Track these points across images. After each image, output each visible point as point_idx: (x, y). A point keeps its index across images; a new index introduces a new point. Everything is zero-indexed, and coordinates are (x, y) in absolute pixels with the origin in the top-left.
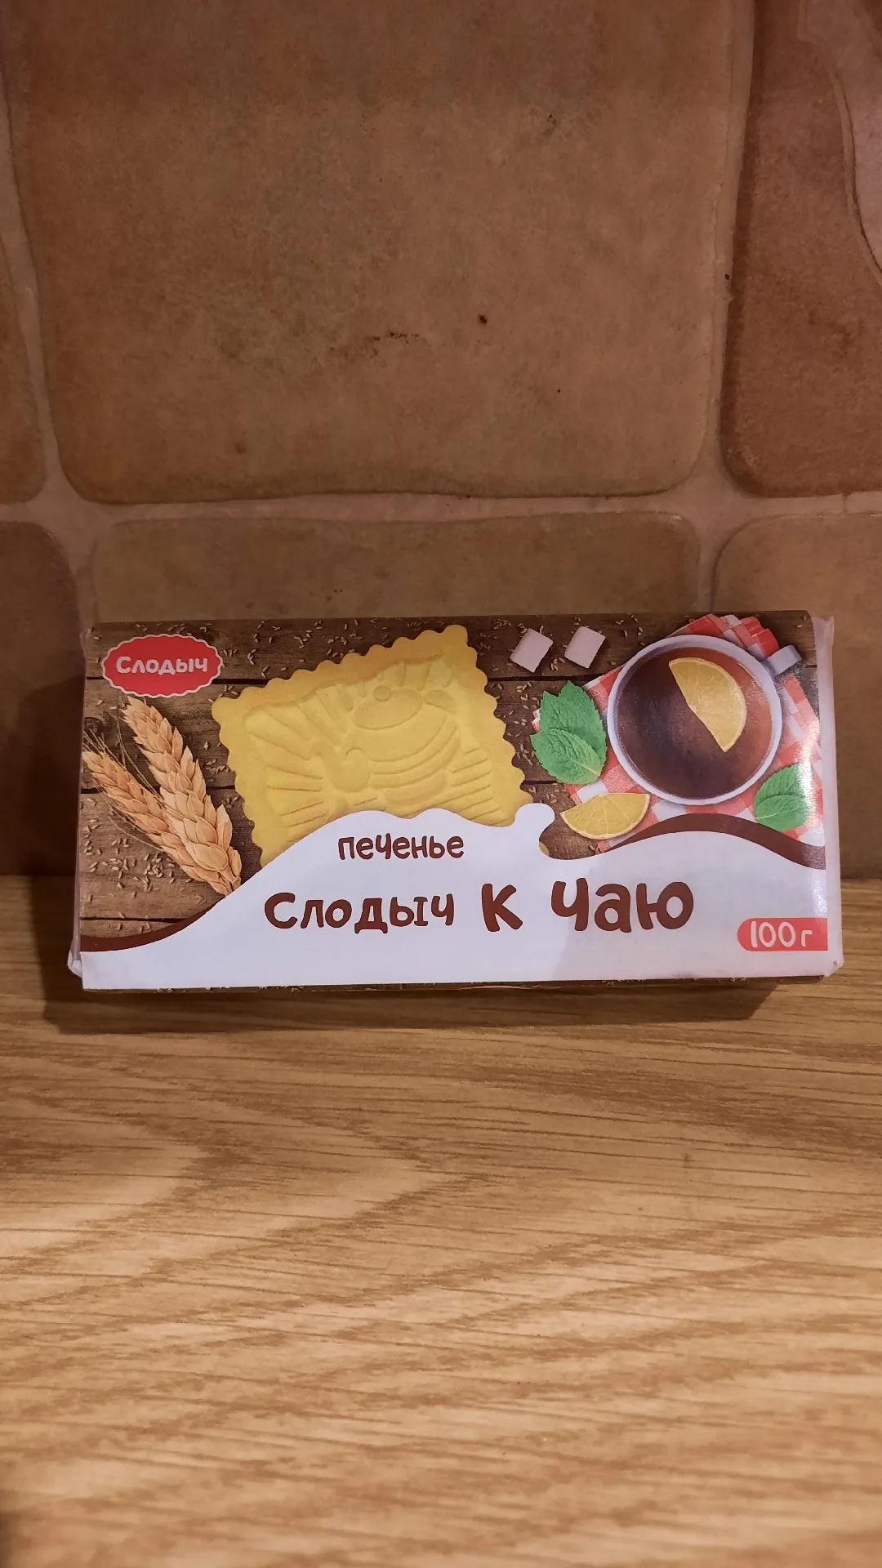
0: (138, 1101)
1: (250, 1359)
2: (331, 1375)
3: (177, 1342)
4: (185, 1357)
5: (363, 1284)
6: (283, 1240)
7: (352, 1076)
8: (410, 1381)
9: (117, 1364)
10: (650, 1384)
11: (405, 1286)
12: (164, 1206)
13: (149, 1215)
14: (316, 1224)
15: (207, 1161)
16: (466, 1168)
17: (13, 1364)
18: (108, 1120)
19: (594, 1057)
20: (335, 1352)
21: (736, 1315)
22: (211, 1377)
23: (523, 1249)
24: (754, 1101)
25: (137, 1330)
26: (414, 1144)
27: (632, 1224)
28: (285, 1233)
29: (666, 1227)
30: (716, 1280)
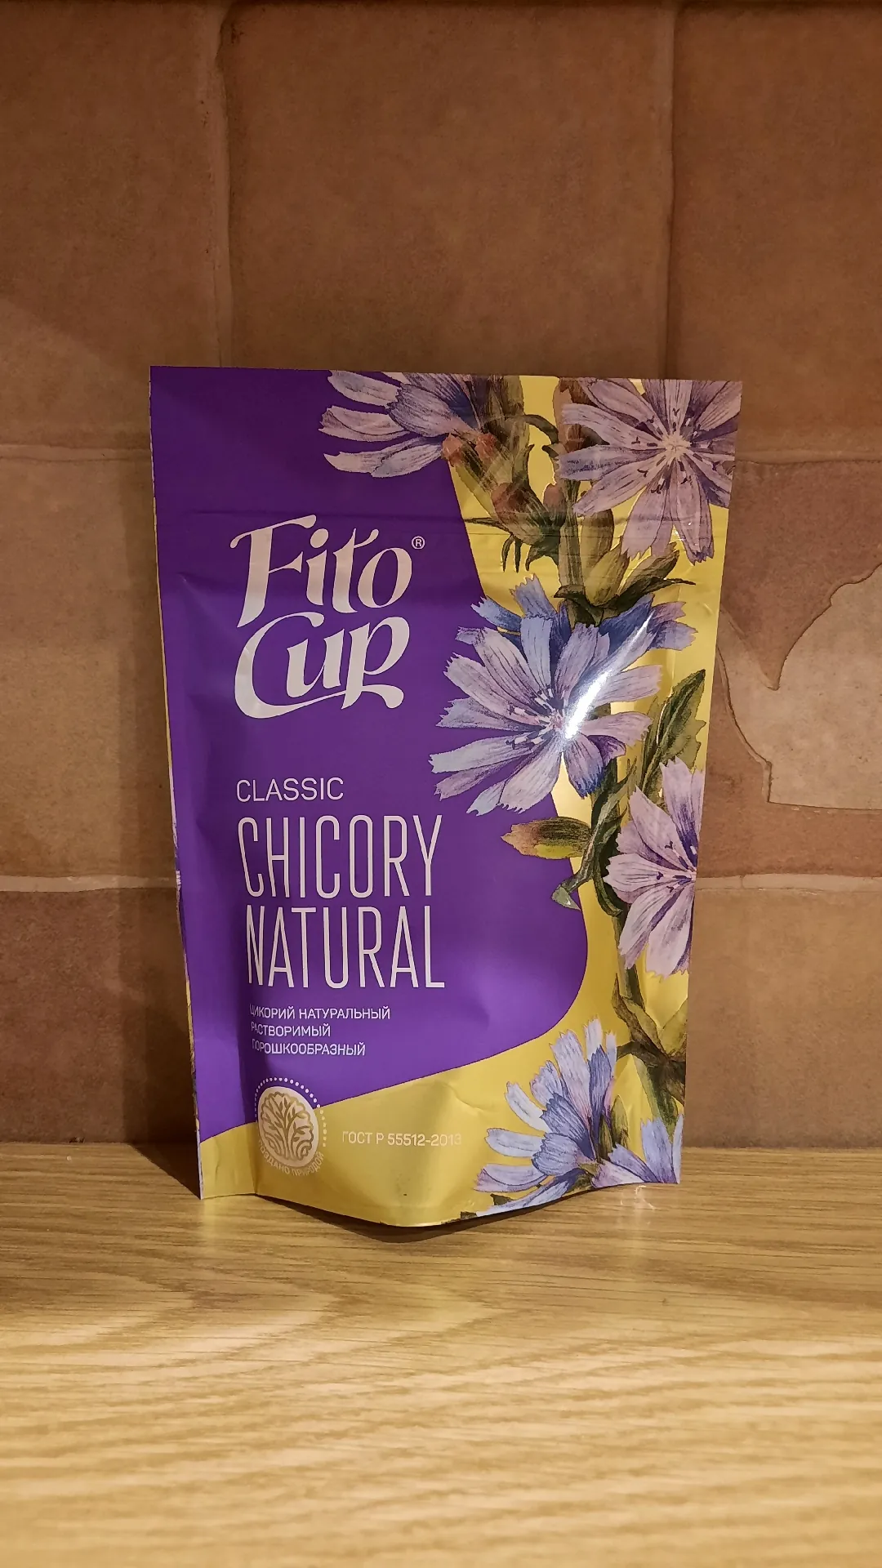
0: (285, 1271)
1: (388, 1401)
2: (443, 1408)
3: (339, 1393)
4: (344, 1400)
5: (457, 1364)
6: (399, 1342)
7: (431, 1258)
8: (492, 1411)
9: (301, 1403)
10: (649, 1412)
11: (483, 1365)
12: (316, 1326)
13: (303, 1330)
14: (420, 1334)
15: (339, 1303)
16: (516, 1306)
17: (231, 1404)
18: (267, 1281)
19: (598, 1247)
20: (443, 1398)
21: (702, 1379)
22: (363, 1409)
23: (559, 1347)
24: (708, 1271)
25: (310, 1387)
26: (480, 1294)
27: (629, 1334)
28: (398, 1339)
29: (655, 1336)
30: (687, 1362)
